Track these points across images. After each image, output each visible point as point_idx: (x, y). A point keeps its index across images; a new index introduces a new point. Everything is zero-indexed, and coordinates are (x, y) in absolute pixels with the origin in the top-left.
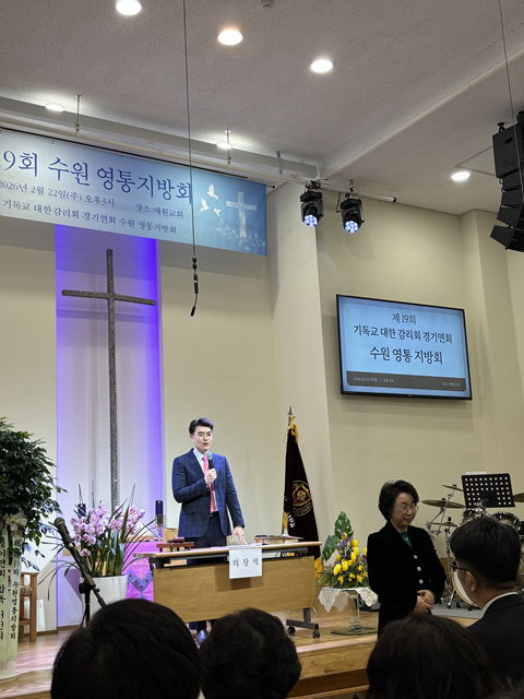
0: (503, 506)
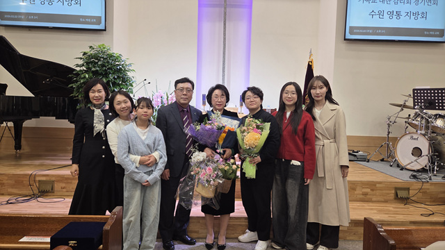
0: (439, 109)
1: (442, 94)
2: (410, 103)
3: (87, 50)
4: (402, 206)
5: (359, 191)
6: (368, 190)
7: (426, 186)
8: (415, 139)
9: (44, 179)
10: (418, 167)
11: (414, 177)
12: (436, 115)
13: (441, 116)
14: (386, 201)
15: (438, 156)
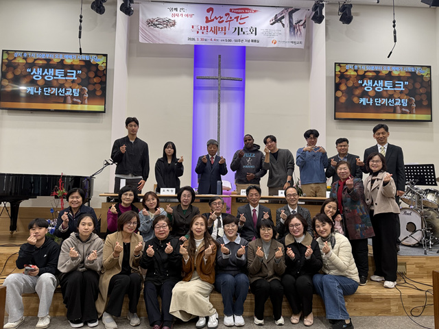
0: (428, 185)
1: (430, 169)
7: (422, 260)
8: (408, 214)
10: (414, 242)
12: (426, 190)
13: (431, 191)
15: (431, 231)
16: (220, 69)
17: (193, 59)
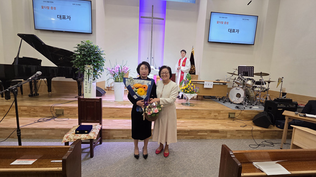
0: (249, 76)
1: (252, 69)
2: (237, 73)
3: (80, 43)
4: (232, 121)
5: (213, 115)
6: (217, 114)
7: (243, 112)
8: (238, 89)
9: (58, 108)
10: (239, 103)
11: (237, 107)
12: (248, 79)
13: (250, 79)
14: (224, 119)
15: (248, 98)
16: (153, 13)
17: (139, 7)
